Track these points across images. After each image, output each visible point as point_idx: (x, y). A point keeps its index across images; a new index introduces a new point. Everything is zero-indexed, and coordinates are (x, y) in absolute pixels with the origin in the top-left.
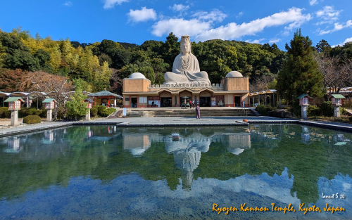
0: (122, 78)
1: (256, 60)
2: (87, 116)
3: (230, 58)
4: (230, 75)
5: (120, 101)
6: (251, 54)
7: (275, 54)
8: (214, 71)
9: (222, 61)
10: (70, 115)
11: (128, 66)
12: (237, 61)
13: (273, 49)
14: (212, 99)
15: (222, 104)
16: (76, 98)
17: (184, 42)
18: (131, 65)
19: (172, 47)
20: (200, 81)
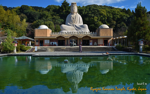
0: (34, 28)
1: (118, 18)
2: (14, 51)
3: (102, 16)
4: (102, 27)
5: (33, 42)
6: (115, 14)
7: (129, 15)
8: (92, 24)
9: (97, 18)
10: (5, 50)
11: (37, 21)
12: (106, 18)
13: (128, 12)
14: (90, 41)
15: (96, 44)
16: (8, 40)
17: (73, 6)
18: (40, 20)
19: (66, 9)
20: (83, 30)
